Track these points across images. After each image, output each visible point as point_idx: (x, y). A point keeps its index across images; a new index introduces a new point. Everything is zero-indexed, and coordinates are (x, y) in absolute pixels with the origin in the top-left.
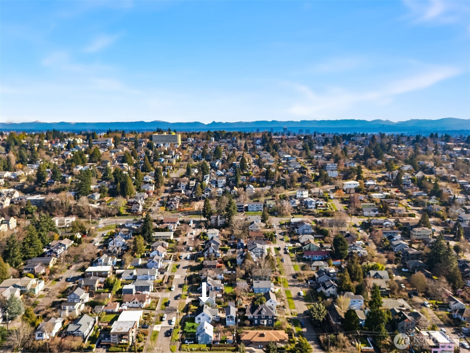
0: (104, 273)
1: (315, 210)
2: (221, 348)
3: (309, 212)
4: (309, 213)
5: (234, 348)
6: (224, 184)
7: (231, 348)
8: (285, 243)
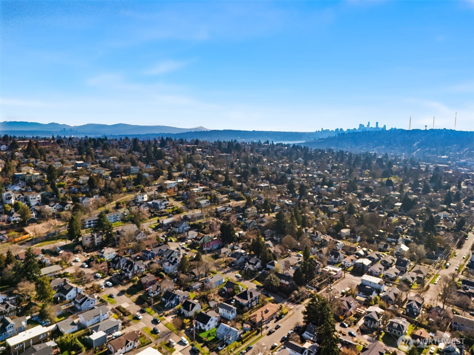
0: (42, 337)
1: (166, 210)
2: (248, 337)
3: (162, 212)
4: (163, 214)
5: (256, 332)
6: (39, 201)
7: (254, 333)
8: (176, 244)
